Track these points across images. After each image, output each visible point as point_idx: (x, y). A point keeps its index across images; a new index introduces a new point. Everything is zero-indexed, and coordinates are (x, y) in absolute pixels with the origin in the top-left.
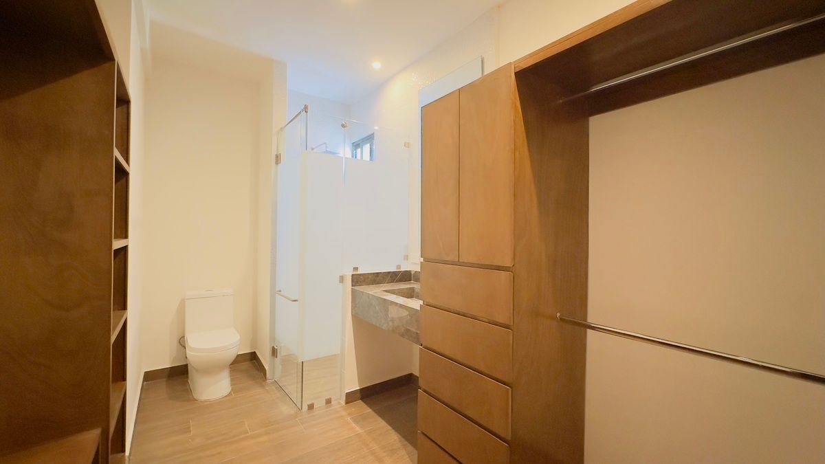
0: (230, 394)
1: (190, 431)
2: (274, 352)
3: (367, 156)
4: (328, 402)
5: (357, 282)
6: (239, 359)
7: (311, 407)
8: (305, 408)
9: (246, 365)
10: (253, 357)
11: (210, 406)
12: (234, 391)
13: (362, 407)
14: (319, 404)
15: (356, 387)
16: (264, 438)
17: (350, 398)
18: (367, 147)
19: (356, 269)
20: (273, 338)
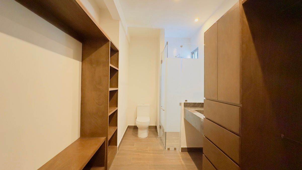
0: (147, 138)
1: (134, 146)
2: (160, 127)
3: (196, 57)
4: (175, 149)
5: (186, 106)
6: (150, 127)
7: (169, 149)
8: (167, 149)
9: (154, 130)
10: (156, 127)
11: (141, 140)
12: (148, 137)
13: (187, 155)
14: (172, 149)
15: (185, 146)
16: (152, 155)
17: (183, 150)
18: (196, 53)
19: (186, 101)
20: (160, 122)
